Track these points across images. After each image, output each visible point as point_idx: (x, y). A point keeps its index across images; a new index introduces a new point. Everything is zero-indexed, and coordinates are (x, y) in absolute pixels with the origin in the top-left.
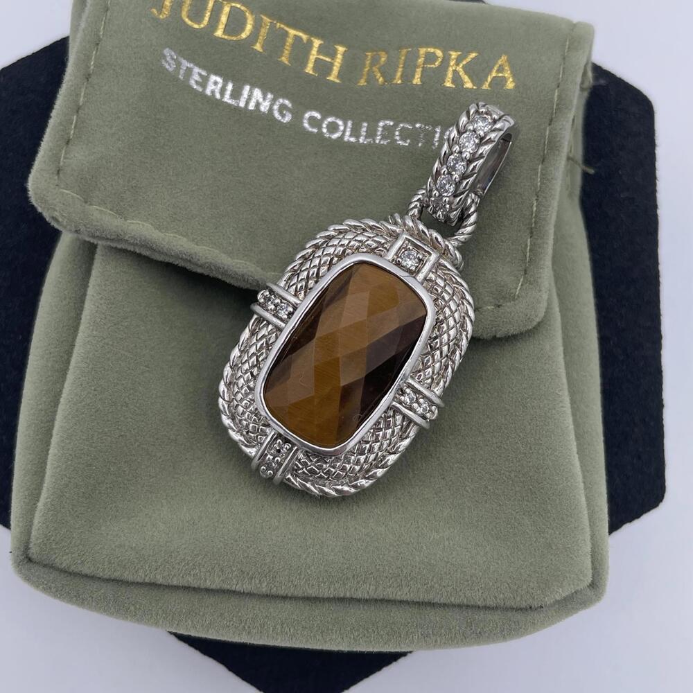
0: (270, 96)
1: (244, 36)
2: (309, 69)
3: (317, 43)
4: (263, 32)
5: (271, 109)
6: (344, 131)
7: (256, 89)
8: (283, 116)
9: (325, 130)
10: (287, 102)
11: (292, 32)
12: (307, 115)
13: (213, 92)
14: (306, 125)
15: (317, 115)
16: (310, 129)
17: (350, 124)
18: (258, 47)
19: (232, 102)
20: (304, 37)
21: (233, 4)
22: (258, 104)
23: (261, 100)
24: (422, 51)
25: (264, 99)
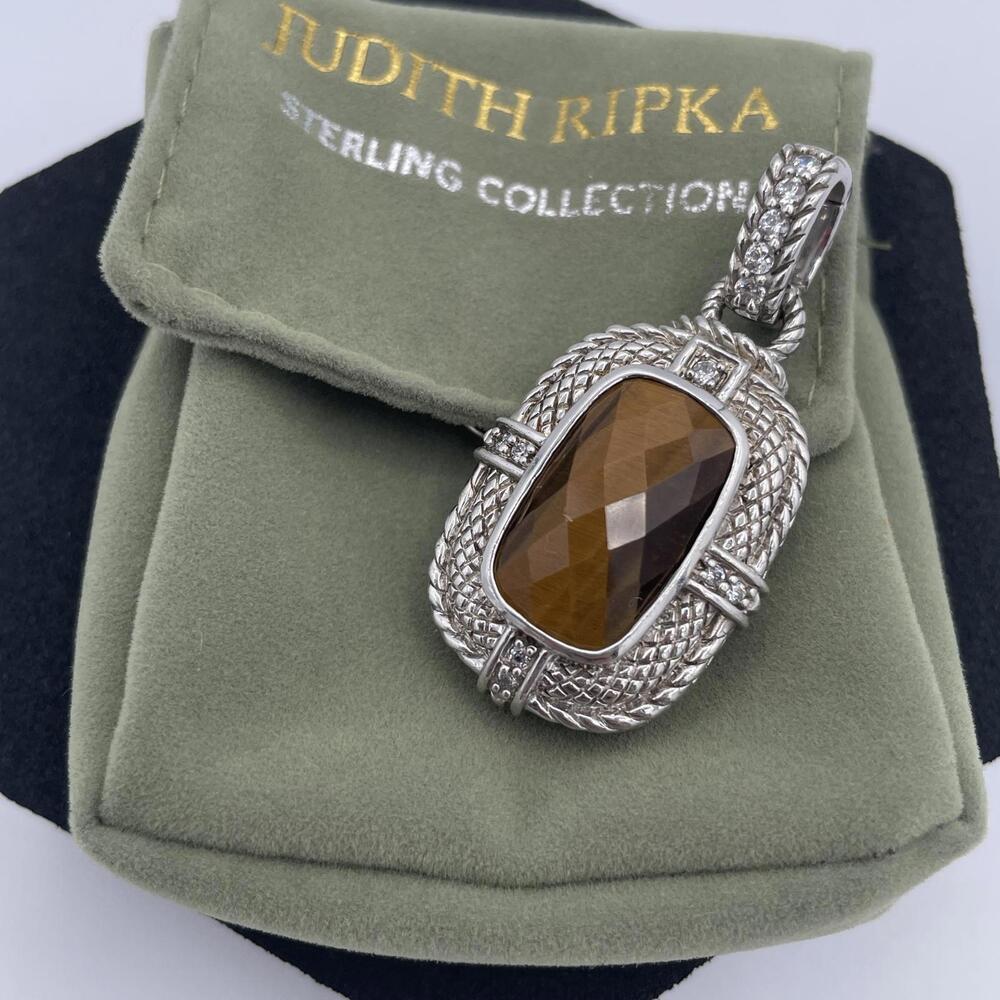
0: (430, 156)
1: (389, 78)
2: (482, 123)
3: (490, 89)
4: (416, 73)
5: (433, 174)
6: (536, 202)
7: (411, 148)
8: (450, 182)
9: (509, 202)
10: (455, 166)
11: (455, 76)
12: (483, 183)
13: (351, 152)
14: (483, 195)
15: (498, 183)
16: (489, 201)
17: (544, 193)
18: (409, 93)
19: (378, 165)
20: (472, 81)
21: (372, 40)
22: (414, 168)
23: (418, 162)
24: (641, 91)
25: (423, 160)
